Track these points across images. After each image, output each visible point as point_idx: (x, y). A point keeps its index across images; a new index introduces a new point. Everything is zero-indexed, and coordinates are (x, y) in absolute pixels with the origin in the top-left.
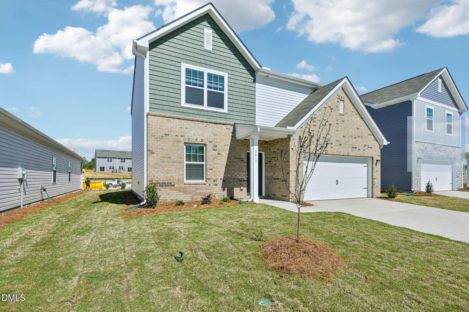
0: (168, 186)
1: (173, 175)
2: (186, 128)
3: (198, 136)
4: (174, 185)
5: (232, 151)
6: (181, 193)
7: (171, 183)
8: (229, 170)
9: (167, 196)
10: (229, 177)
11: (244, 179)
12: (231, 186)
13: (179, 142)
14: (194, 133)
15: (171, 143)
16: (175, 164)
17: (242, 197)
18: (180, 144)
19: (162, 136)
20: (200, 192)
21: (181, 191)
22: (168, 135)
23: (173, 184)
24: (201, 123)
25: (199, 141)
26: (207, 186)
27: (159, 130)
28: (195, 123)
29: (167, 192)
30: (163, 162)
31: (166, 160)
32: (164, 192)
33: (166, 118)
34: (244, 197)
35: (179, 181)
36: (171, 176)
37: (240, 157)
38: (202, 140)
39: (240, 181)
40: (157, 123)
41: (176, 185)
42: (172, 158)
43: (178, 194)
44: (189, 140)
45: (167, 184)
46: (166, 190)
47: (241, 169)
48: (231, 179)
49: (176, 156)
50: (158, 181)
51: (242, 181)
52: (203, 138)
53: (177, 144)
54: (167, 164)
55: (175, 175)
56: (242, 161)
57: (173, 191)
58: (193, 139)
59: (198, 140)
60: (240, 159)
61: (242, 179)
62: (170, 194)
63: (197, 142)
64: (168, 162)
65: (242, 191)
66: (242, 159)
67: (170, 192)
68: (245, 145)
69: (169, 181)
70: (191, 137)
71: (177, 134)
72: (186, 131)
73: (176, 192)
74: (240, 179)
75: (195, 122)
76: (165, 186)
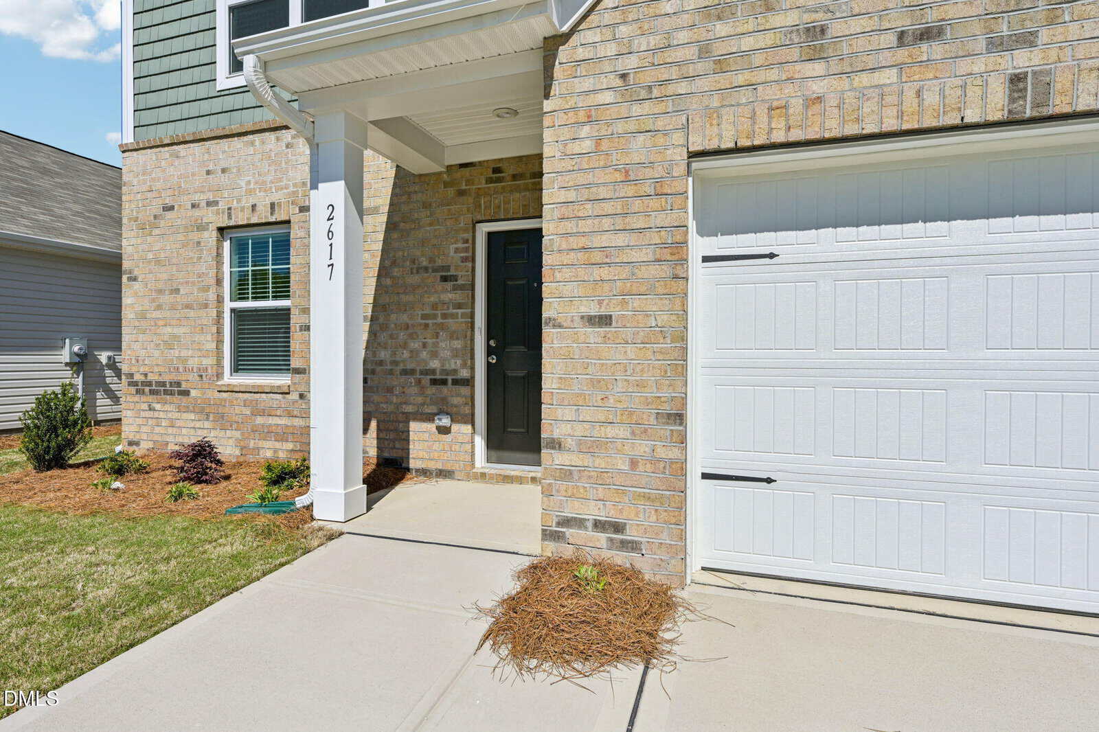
0: (172, 394)
1: (184, 353)
2: (224, 171)
3: (262, 194)
4: (186, 393)
5: (395, 235)
6: (207, 424)
7: (179, 384)
8: (384, 327)
9: (170, 430)
10: (381, 363)
11: (455, 371)
12: (391, 408)
13: (202, 228)
14: (249, 183)
15: (180, 237)
16: (192, 314)
17: (448, 467)
18: (206, 234)
19: (155, 217)
20: (270, 425)
21: (208, 415)
22: (172, 208)
23: (184, 386)
24: (271, 136)
25: (263, 215)
26: (295, 402)
27: (149, 195)
28: (252, 143)
29: (170, 415)
30: (159, 307)
31: (167, 299)
32: (162, 415)
33: (166, 149)
34: (456, 467)
35: (201, 376)
36: (179, 358)
37: (439, 262)
38: (273, 205)
39: (434, 382)
40: (144, 174)
41: (193, 393)
42: (182, 292)
43: (198, 425)
44: (230, 217)
45: (168, 387)
46: (167, 407)
47: (439, 320)
48: (391, 372)
49: (193, 283)
50: (146, 375)
51: (444, 382)
52: (275, 197)
53: (195, 236)
54: (168, 314)
55: (190, 353)
56: (445, 279)
57: (185, 416)
58: (243, 209)
59: (259, 208)
60: (435, 270)
61: (447, 372)
62: (178, 423)
63: (254, 220)
64: (173, 308)
65: (448, 438)
66: (447, 268)
67: (177, 415)
68: (461, 193)
69: (173, 377)
70: (239, 201)
71: (196, 197)
72: (224, 179)
73: (192, 416)
74: (433, 371)
75: (251, 137)
76: (166, 392)
